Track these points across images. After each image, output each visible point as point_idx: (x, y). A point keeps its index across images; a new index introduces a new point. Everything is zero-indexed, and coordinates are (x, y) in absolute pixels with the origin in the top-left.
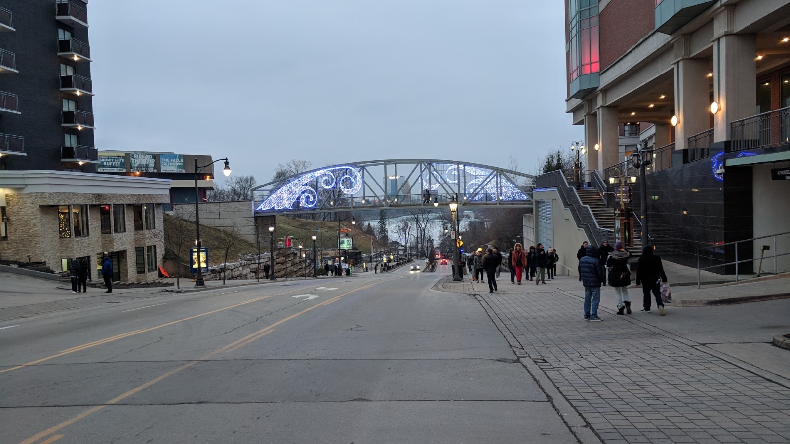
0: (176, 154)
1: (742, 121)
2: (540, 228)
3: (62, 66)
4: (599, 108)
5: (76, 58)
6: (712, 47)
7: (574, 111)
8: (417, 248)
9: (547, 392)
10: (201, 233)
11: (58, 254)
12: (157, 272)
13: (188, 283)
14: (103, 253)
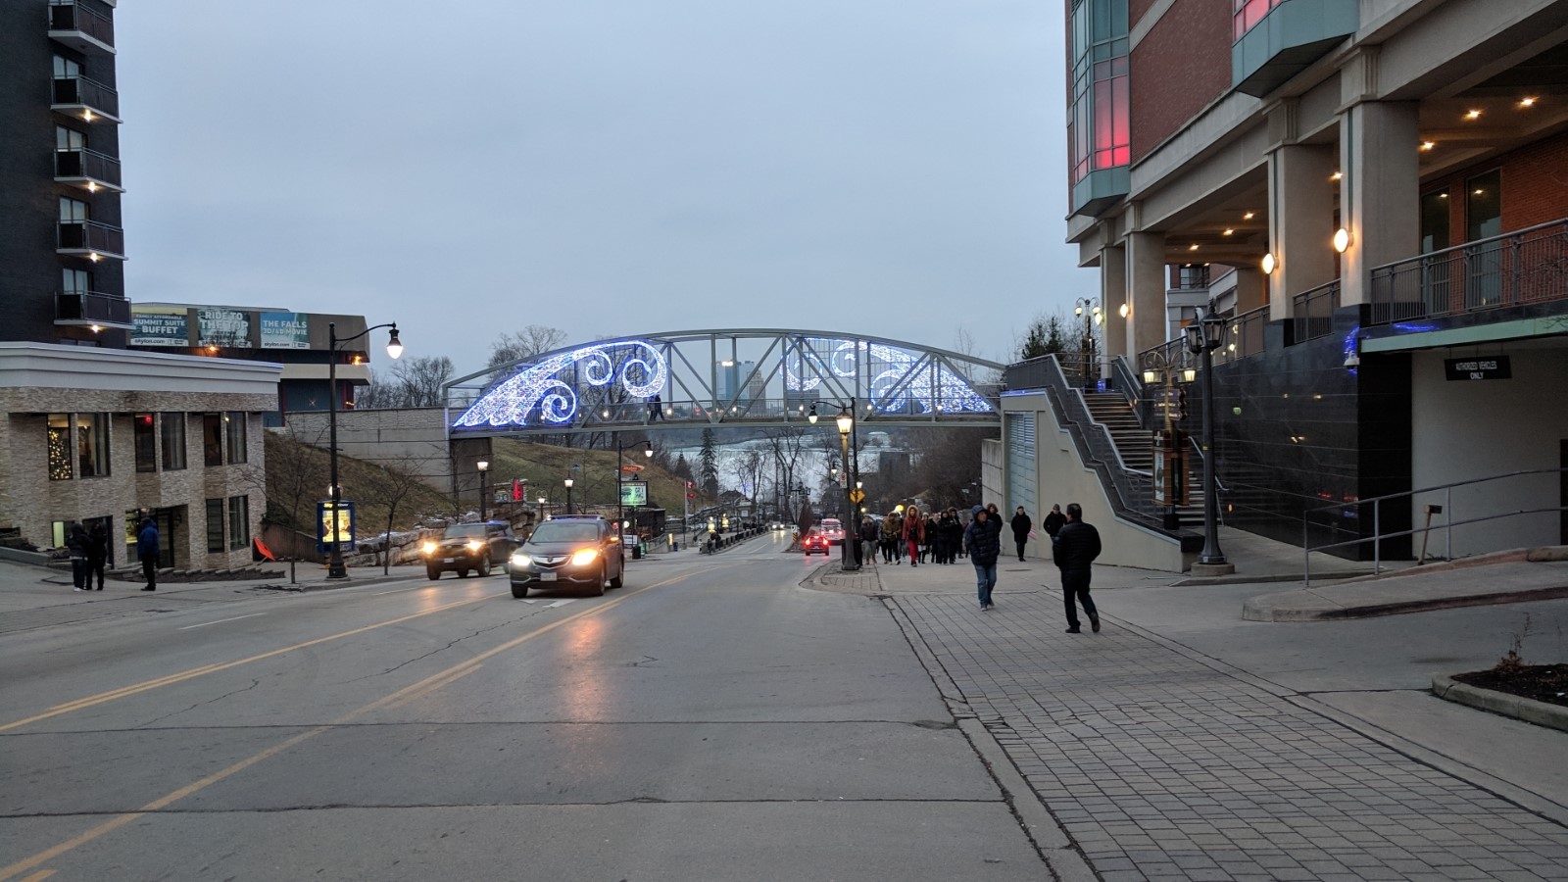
0: (292, 311)
1: (1393, 266)
2: (1013, 467)
3: (61, 132)
4: (1128, 235)
5: (88, 116)
6: (1337, 125)
7: (1082, 239)
8: (777, 504)
9: (1002, 783)
10: (341, 472)
11: (46, 512)
12: (249, 550)
13: (312, 573)
14: (139, 510)
